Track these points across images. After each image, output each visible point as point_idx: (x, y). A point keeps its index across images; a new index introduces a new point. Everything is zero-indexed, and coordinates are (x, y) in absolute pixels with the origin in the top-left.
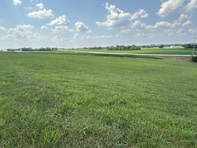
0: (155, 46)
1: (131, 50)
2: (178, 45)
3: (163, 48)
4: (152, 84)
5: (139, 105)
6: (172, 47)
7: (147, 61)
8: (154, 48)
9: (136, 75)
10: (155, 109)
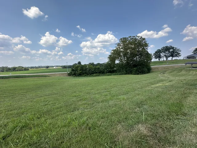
0: (42, 67)
1: (17, 71)
2: (58, 66)
3: (49, 68)
4: (48, 97)
5: (43, 119)
6: (54, 67)
7: (39, 79)
8: (42, 69)
9: (30, 93)
10: (58, 116)
